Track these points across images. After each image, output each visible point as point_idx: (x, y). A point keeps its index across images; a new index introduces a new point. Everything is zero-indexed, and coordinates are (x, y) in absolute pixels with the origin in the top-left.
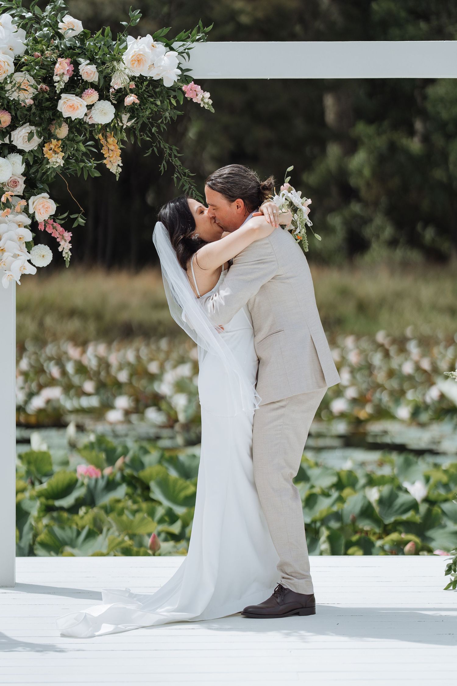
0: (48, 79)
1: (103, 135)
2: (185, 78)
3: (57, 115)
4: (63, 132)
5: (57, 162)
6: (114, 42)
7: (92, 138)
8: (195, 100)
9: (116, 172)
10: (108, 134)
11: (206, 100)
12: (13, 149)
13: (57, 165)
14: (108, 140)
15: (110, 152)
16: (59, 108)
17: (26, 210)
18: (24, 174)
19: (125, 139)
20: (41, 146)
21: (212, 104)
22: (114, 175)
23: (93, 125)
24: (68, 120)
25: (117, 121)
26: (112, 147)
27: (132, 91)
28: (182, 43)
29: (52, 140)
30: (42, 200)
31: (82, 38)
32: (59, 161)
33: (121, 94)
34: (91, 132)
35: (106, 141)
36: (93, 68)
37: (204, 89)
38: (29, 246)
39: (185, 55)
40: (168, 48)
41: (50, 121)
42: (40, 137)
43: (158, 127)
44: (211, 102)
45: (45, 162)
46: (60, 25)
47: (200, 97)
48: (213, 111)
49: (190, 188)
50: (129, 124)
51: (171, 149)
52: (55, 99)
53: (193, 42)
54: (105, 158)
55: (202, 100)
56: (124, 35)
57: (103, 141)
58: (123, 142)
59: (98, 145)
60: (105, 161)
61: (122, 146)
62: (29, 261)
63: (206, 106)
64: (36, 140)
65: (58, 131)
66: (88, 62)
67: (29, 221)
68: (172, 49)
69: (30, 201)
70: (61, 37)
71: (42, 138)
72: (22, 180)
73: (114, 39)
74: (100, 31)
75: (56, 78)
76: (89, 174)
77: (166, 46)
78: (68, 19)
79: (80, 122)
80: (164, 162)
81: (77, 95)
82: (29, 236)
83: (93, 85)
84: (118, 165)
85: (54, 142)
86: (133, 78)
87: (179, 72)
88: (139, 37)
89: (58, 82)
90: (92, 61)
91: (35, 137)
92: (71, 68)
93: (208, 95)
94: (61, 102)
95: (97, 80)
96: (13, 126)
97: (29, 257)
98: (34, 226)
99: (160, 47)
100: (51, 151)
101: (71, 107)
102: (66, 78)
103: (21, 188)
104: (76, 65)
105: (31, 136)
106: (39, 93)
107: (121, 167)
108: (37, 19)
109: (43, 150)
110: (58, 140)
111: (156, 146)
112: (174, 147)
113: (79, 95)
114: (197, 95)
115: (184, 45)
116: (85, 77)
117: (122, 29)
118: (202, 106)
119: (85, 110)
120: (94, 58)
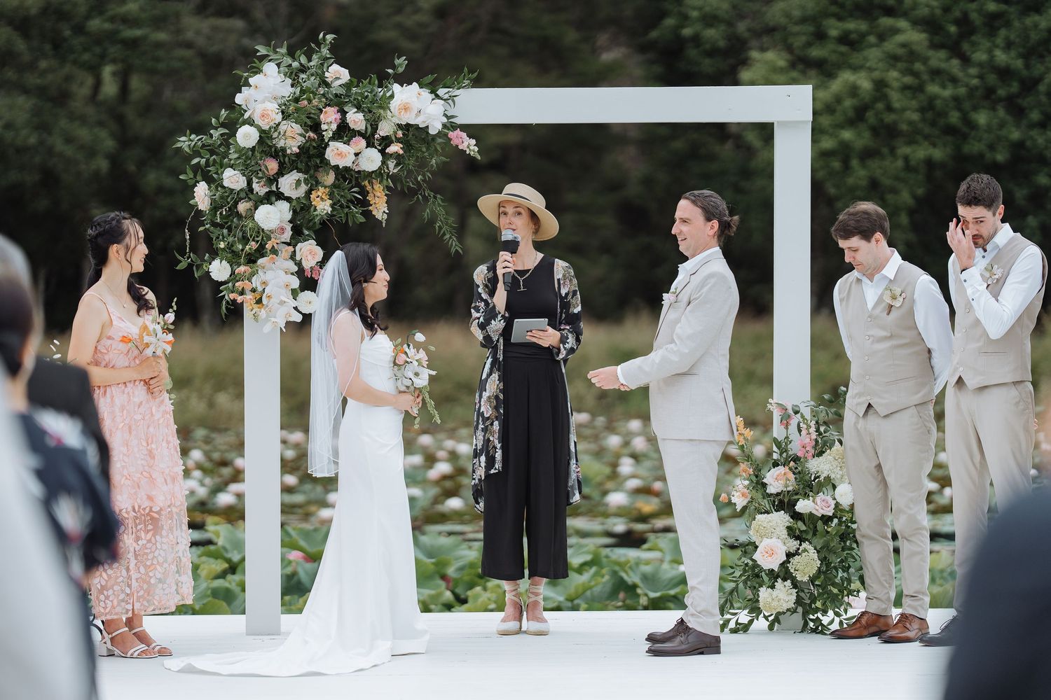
0: (316, 126)
1: (369, 183)
2: (450, 126)
3: (325, 163)
4: (330, 178)
5: (324, 209)
6: (380, 89)
7: (358, 185)
8: (460, 147)
9: (382, 219)
10: (374, 181)
11: (472, 148)
12: (280, 196)
13: (325, 212)
14: (375, 187)
15: (376, 198)
16: (326, 156)
17: (293, 257)
18: (290, 222)
19: (391, 185)
20: (309, 193)
21: (478, 152)
22: (381, 222)
23: (359, 172)
24: (336, 168)
25: (384, 167)
26: (379, 194)
27: (398, 140)
28: (447, 90)
29: (320, 188)
30: (308, 247)
31: (348, 86)
32: (326, 208)
33: (386, 141)
34: (357, 178)
35: (373, 187)
36: (360, 116)
37: (470, 136)
38: (295, 293)
39: (450, 101)
40: (433, 96)
41: (317, 168)
42: (307, 184)
43: (424, 175)
44: (476, 149)
45: (312, 209)
46: (327, 74)
47: (466, 144)
48: (479, 157)
49: (450, 238)
50: (395, 171)
51: (435, 197)
52: (322, 146)
53: (458, 89)
54: (371, 205)
55: (468, 147)
56: (389, 83)
57: (369, 188)
58: (388, 188)
59: (364, 192)
60: (370, 208)
61: (387, 192)
62: (296, 308)
63: (472, 153)
64: (304, 188)
65: (325, 178)
66: (356, 110)
67: (296, 269)
68: (437, 96)
69: (298, 248)
70: (327, 85)
71: (309, 186)
72: (288, 227)
73: (380, 86)
74: (368, 80)
75: (324, 127)
76: (354, 221)
77: (431, 93)
78: (335, 68)
79: (347, 169)
80: (428, 210)
81: (344, 143)
82: (295, 283)
83: (360, 134)
84: (384, 212)
85: (321, 189)
86: (400, 126)
87: (445, 120)
88: (405, 85)
89: (326, 130)
90: (359, 108)
91: (303, 184)
92: (339, 116)
93: (473, 142)
94: (328, 150)
95: (364, 128)
96: (281, 173)
97: (294, 304)
98: (300, 273)
99: (426, 93)
100: (319, 199)
101: (339, 155)
102: (334, 127)
103: (288, 235)
104: (344, 113)
105: (298, 182)
106: (307, 142)
107: (386, 213)
108: (303, 69)
109: (310, 197)
110: (325, 187)
111: (421, 194)
112: (439, 196)
113: (347, 143)
114: (463, 142)
115: (449, 92)
116: (352, 126)
117: (387, 76)
118: (468, 153)
119: (354, 158)
120: (361, 106)
